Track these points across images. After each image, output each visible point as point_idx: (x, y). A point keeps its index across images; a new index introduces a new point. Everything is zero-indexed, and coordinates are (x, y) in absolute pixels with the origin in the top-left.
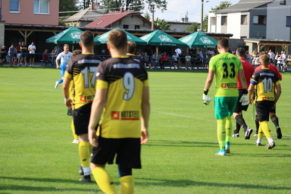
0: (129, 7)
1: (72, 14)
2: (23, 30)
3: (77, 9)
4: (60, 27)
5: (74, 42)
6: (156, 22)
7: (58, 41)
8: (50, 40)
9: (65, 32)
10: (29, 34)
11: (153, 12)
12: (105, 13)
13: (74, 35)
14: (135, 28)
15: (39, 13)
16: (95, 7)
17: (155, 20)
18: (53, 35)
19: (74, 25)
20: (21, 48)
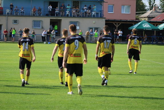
1: (143, 13)
2: (116, 23)
3: (146, 10)
4: (136, 20)
5: (144, 29)
8: (130, 28)
9: (139, 23)
10: (119, 25)
12: (162, 13)
13: (144, 25)
15: (124, 13)
16: (156, 9)
18: (132, 25)
19: (144, 20)
20: (114, 33)
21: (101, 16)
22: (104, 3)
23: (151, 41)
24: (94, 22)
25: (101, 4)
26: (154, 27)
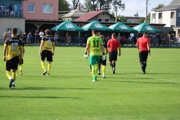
0: (102, 8)
1: (67, 13)
2: (37, 23)
3: (70, 10)
4: (59, 21)
5: (68, 30)
6: (118, 17)
7: (58, 30)
8: (53, 29)
9: (62, 24)
10: (40, 26)
11: (116, 11)
12: (87, 12)
13: (68, 26)
14: (106, 21)
15: (46, 12)
16: (81, 9)
17: (118, 16)
18: (55, 26)
19: (68, 20)
20: (35, 34)
21: (21, 16)
22: (24, 2)
23: (75, 42)
24: (13, 22)
25: (21, 3)
26: (79, 28)
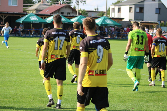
0: (64, 2)
1: (31, 6)
2: (2, 15)
3: (33, 3)
4: (24, 13)
5: (32, 22)
6: (80, 11)
7: (22, 22)
8: (18, 21)
9: (27, 16)
10: (6, 18)
11: (78, 5)
12: (50, 5)
13: (32, 18)
14: (68, 14)
15: (12, 5)
16: (44, 2)
17: (79, 10)
18: (19, 18)
19: (32, 12)
20: (1, 25)
23: (39, 34)
26: (42, 20)
